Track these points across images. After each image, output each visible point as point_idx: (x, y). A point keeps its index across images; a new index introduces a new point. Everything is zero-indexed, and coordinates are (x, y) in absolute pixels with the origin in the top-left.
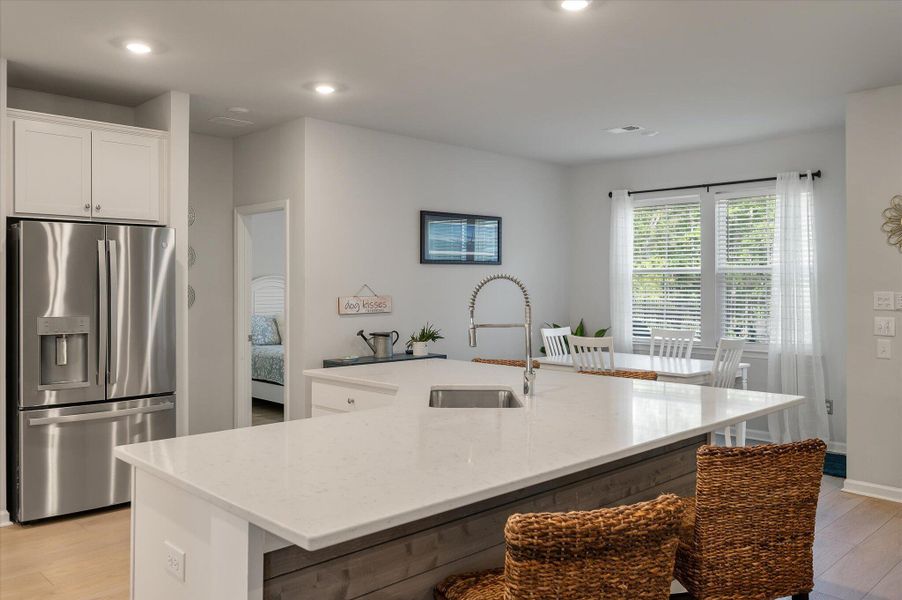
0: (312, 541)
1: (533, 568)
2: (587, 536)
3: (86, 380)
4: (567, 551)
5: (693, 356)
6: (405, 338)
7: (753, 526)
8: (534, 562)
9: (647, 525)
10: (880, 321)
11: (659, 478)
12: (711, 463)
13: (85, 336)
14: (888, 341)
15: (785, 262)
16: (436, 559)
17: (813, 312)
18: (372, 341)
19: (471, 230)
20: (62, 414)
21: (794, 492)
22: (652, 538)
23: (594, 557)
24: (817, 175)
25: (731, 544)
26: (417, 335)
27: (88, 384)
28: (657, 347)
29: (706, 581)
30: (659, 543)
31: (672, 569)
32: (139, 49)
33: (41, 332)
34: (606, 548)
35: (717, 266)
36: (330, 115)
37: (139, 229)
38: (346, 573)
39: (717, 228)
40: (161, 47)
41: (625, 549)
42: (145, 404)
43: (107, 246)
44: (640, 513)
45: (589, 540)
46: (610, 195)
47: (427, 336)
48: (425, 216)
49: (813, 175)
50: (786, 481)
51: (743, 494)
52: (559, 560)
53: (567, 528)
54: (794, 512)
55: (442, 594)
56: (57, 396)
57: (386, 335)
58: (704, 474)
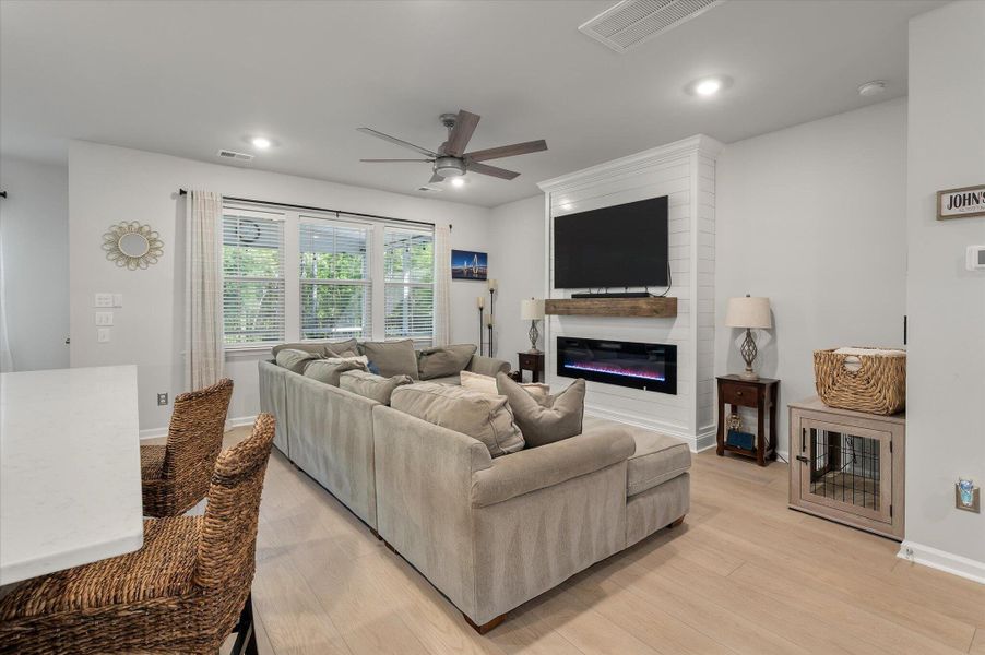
10: (100, 315)
14: (108, 329)
24: (3, 195)
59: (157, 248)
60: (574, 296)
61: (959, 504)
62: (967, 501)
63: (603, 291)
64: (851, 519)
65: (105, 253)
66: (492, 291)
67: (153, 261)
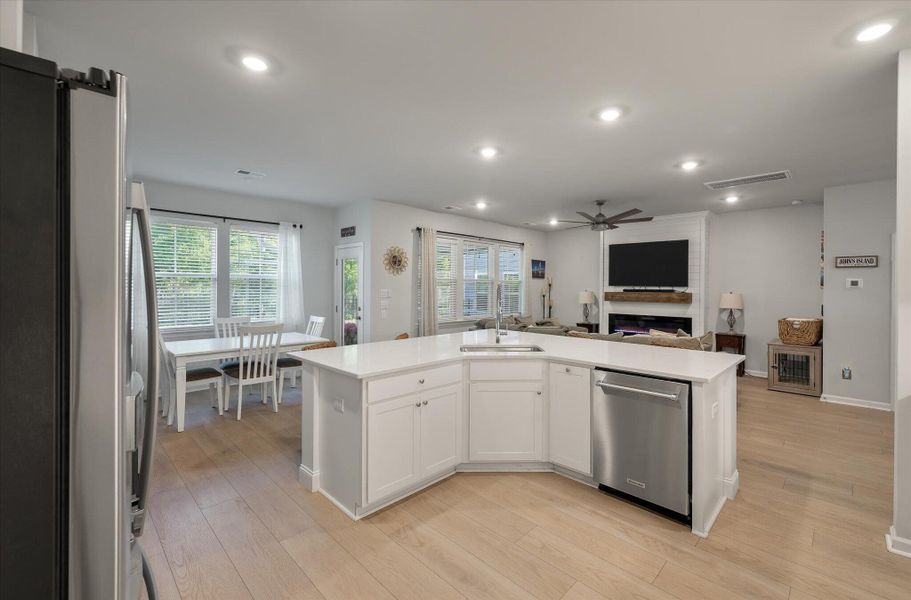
49: (300, 227)
59: (406, 262)
60: (625, 290)
61: (844, 377)
62: (847, 375)
63: (643, 288)
64: (796, 390)
66: (550, 285)
67: (404, 270)
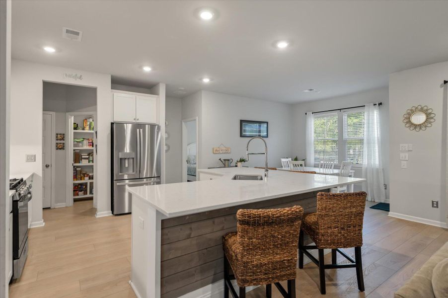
0: (170, 214)
1: (246, 228)
2: (265, 218)
3: (133, 172)
4: (258, 223)
5: (334, 168)
6: (235, 161)
7: (338, 222)
8: (246, 226)
9: (288, 215)
10: (402, 155)
11: (310, 206)
12: (322, 198)
13: (133, 158)
14: (405, 162)
15: (368, 135)
16: (223, 227)
17: (379, 153)
18: (224, 162)
19: (260, 126)
20: (129, 182)
21: (354, 210)
22: (291, 220)
23: (268, 225)
24: (380, 104)
25: (330, 227)
26: (239, 160)
27: (134, 173)
28: (322, 165)
29: (321, 240)
30: (293, 222)
31: (299, 232)
32: (147, 69)
33: (120, 157)
34: (273, 222)
35: (344, 137)
36: (209, 89)
37: (152, 126)
38: (191, 228)
39: (344, 124)
40: (154, 68)
41: (280, 223)
42: (154, 179)
43: (140, 131)
44: (285, 211)
45: (266, 219)
46: (306, 114)
47: (242, 161)
48: (242, 121)
49: (379, 104)
50: (351, 206)
51: (334, 209)
52: (255, 225)
53: (258, 214)
54: (354, 217)
55: (224, 238)
56: (128, 176)
57: (228, 160)
58: (319, 202)
59: (432, 118)
65: (404, 124)
67: (429, 125)
